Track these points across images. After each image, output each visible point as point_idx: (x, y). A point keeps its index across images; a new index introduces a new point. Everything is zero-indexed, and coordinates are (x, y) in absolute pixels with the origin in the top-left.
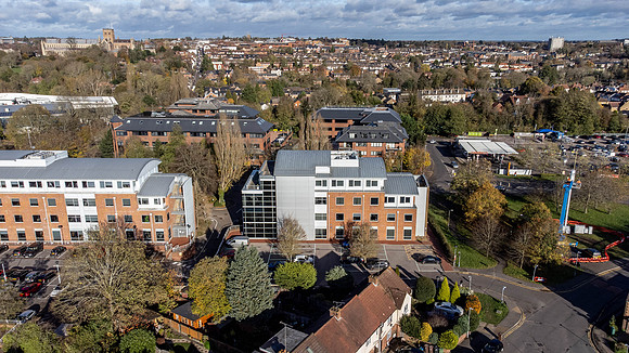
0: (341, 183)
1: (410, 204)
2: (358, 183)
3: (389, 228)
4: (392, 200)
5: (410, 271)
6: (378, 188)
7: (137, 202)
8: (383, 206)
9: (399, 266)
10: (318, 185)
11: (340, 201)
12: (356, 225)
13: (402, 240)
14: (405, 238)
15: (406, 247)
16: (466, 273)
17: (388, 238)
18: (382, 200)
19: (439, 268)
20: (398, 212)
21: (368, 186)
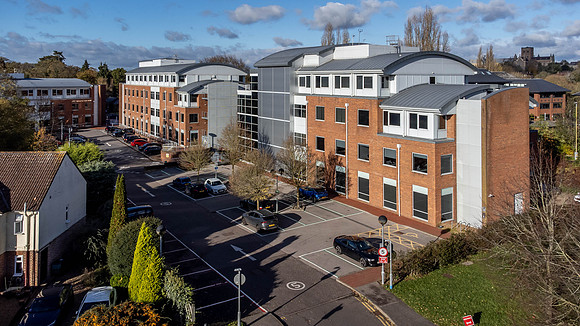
0: (325, 83)
1: (429, 133)
2: (346, 83)
3: (388, 181)
4: (395, 120)
5: (286, 250)
6: (373, 92)
7: (175, 97)
8: (380, 131)
9: (293, 239)
10: (302, 84)
11: (320, 113)
12: (340, 164)
13: (409, 217)
14: (416, 214)
15: (393, 227)
16: (370, 306)
17: (386, 204)
18: (373, 117)
19: (344, 272)
20: (398, 146)
21: (359, 87)
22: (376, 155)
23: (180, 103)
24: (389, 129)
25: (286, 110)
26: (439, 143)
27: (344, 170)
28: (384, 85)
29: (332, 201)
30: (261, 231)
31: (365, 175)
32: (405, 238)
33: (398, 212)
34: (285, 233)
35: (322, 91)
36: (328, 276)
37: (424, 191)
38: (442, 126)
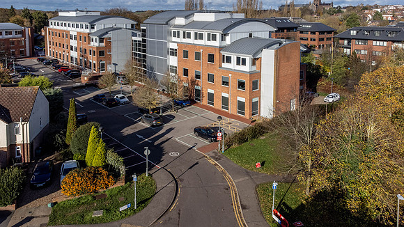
0: (189, 36)
1: (246, 68)
2: (201, 37)
3: (224, 94)
4: (228, 60)
5: (167, 136)
6: (216, 43)
7: (89, 39)
8: (220, 66)
9: (171, 129)
10: (174, 36)
11: (186, 54)
12: (198, 85)
13: (235, 114)
14: (239, 112)
15: (226, 120)
16: (212, 162)
17: (223, 107)
18: (217, 58)
19: (199, 145)
20: (230, 75)
21: (209, 40)
22: (218, 80)
23: (92, 44)
24: (225, 65)
25: (165, 52)
26: (251, 74)
27: (200, 88)
28: (223, 39)
29: (193, 106)
30: (153, 126)
31: (212, 91)
32: (232, 126)
33: (229, 111)
34: (166, 126)
35: (187, 41)
36: (191, 148)
37: (243, 100)
38: (254, 64)
